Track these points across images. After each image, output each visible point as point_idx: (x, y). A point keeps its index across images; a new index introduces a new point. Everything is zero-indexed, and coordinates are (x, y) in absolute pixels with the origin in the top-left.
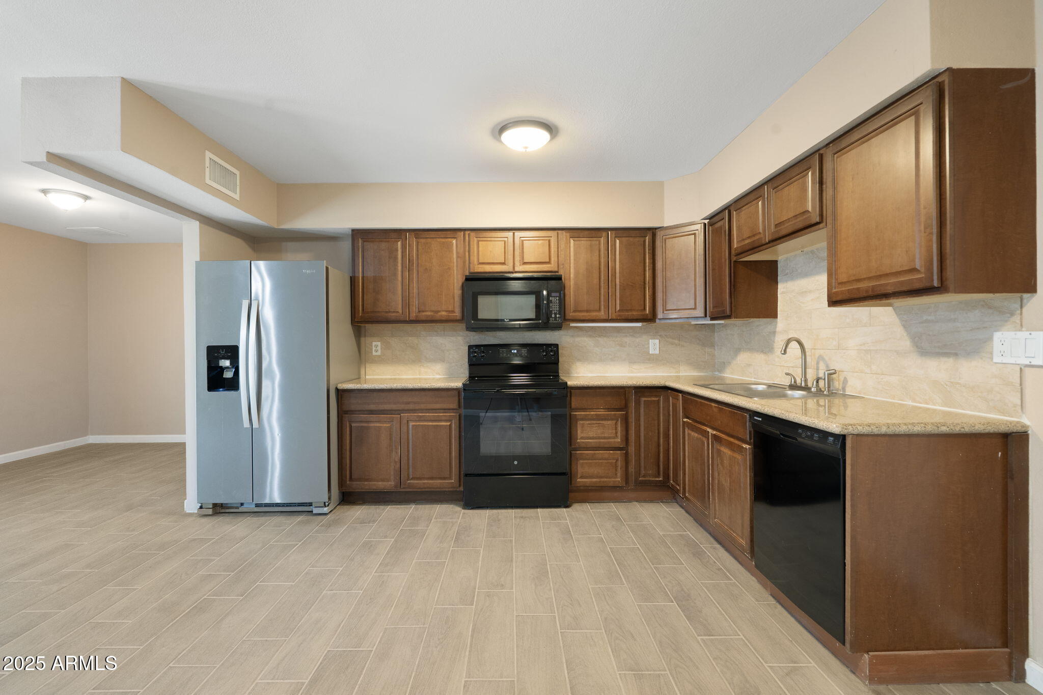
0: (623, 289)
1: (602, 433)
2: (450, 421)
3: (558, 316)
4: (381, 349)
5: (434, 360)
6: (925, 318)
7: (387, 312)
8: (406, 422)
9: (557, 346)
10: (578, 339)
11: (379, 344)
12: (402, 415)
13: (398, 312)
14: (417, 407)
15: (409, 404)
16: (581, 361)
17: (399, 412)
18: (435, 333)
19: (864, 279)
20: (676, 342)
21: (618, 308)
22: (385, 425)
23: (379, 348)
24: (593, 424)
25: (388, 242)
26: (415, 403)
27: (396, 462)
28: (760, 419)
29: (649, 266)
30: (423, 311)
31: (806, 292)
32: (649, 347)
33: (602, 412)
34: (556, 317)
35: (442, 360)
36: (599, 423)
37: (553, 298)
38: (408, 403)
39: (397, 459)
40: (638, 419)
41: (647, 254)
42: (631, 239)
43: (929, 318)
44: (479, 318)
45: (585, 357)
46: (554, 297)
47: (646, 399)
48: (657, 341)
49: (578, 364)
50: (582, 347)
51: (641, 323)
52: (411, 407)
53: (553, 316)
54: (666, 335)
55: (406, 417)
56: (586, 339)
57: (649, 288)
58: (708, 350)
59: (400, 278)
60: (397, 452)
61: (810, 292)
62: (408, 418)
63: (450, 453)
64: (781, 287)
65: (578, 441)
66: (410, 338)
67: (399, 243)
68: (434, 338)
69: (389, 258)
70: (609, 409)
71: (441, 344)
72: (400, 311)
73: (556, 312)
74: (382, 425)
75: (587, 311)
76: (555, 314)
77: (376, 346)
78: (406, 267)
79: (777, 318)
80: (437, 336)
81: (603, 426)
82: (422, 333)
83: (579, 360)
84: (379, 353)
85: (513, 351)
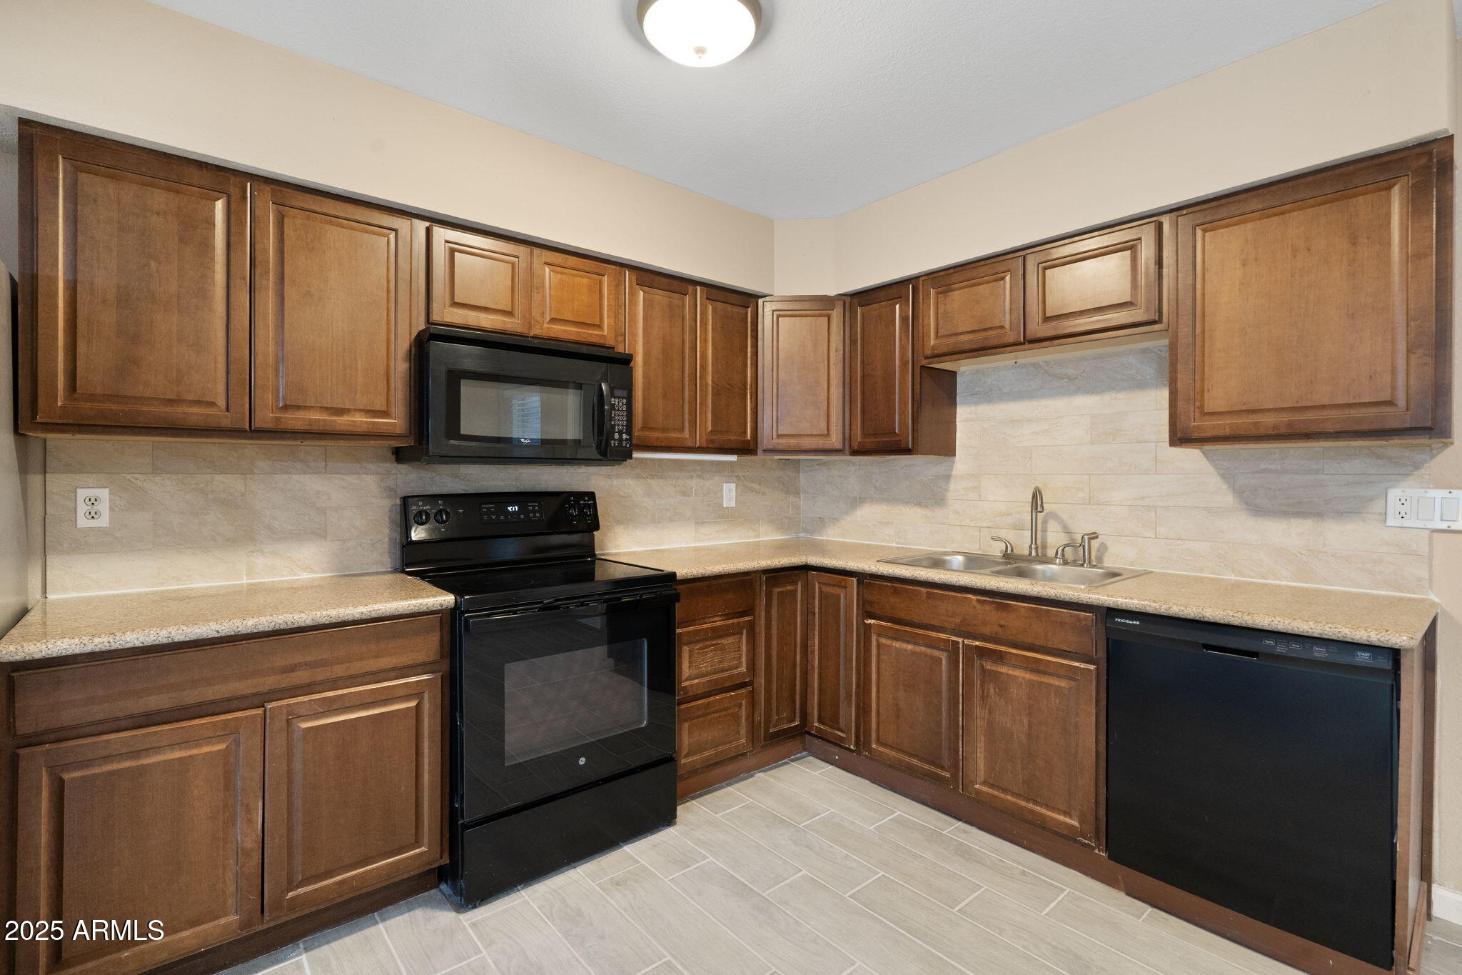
0: (716, 394)
1: (720, 662)
2: (419, 696)
3: (625, 436)
4: (111, 509)
5: (298, 536)
6: (1262, 466)
7: (170, 402)
8: (284, 724)
9: (592, 495)
10: (616, 482)
11: (104, 494)
12: (269, 706)
13: (213, 404)
14: (321, 674)
15: (293, 671)
16: (622, 524)
17: (259, 700)
18: (299, 465)
19: (1268, 410)
20: (756, 487)
21: (710, 428)
22: (206, 749)
23: (104, 507)
24: (708, 647)
25: (177, 192)
26: (308, 665)
27: (247, 853)
28: (1138, 623)
29: (751, 359)
30: (298, 408)
31: (1019, 421)
32: (722, 496)
33: (718, 622)
34: (621, 439)
35: (319, 534)
36: (715, 645)
37: (617, 400)
38: (293, 668)
39: (251, 843)
40: (768, 627)
41: (749, 337)
42: (729, 307)
43: (1271, 467)
44: (462, 432)
45: (630, 518)
46: (619, 398)
47: (780, 589)
48: (733, 486)
49: (619, 530)
50: (624, 497)
51: (736, 456)
52: (302, 677)
53: (617, 436)
54: (744, 476)
55: (285, 711)
56: (630, 482)
57: (751, 396)
58: (792, 499)
59: (220, 307)
60: (250, 821)
61: (1029, 421)
62: (288, 714)
63: (418, 777)
64: (963, 413)
65: (683, 684)
66: (219, 478)
67: (219, 205)
68: (296, 477)
69: (181, 240)
70: (728, 616)
71: (318, 493)
72: (221, 402)
73: (621, 428)
74: (195, 752)
75: (663, 430)
76: (621, 433)
77: (93, 501)
78: (244, 279)
79: (954, 455)
80: (305, 473)
81: (722, 649)
82: (260, 464)
83: (620, 522)
84: (104, 521)
85: (510, 509)
